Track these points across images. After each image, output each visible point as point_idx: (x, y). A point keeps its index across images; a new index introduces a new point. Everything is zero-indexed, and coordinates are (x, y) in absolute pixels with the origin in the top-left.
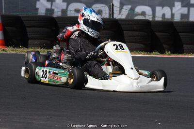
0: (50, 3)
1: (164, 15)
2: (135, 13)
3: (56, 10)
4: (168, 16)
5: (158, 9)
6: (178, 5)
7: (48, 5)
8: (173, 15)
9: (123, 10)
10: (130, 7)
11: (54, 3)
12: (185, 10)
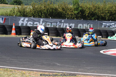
3: (24, 24)
4: (55, 26)
5: (53, 23)
6: (58, 23)
7: (22, 22)
8: (56, 25)
9: (43, 24)
12: (60, 24)
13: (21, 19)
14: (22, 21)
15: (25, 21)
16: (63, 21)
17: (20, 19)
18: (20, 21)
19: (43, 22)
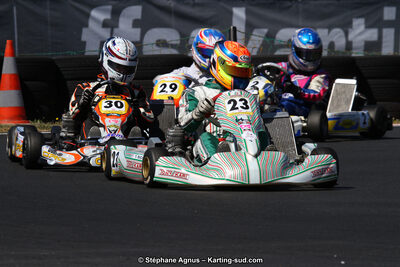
0: (109, 30)
1: (332, 45)
2: (276, 43)
6: (359, 25)
7: (104, 35)
8: (349, 44)
9: (253, 37)
10: (266, 31)
11: (116, 30)
12: (372, 34)
13: (94, 13)
14: (105, 24)
15: (125, 23)
16: (389, 13)
17: (88, 16)
18: (91, 24)
19: (250, 27)
